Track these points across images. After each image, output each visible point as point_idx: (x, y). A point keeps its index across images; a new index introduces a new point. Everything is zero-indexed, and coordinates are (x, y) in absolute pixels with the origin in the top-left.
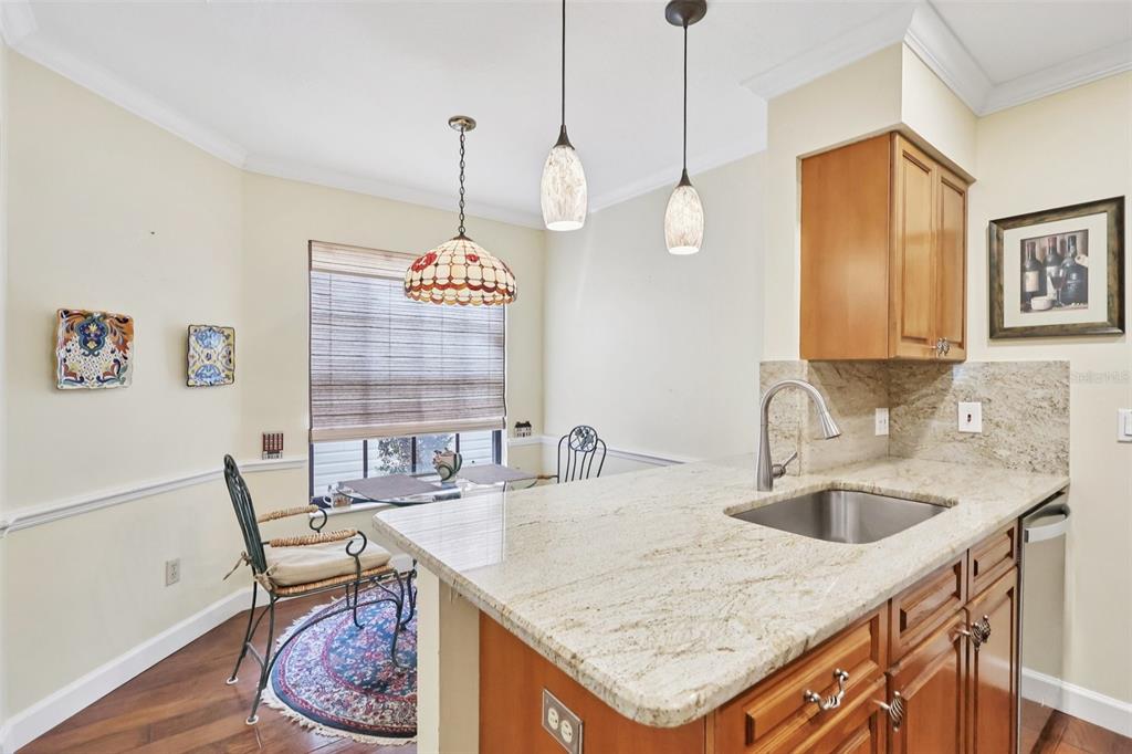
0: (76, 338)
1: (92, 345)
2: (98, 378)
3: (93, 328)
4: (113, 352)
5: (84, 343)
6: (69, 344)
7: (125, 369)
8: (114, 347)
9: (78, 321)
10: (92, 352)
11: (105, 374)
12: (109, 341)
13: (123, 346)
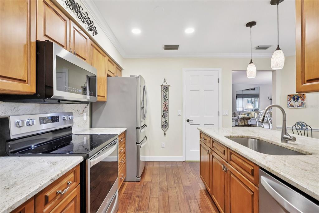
0: (292, 99)
1: (296, 100)
2: (298, 106)
3: (296, 97)
4: (301, 101)
5: (294, 100)
6: (291, 100)
7: (304, 104)
8: (301, 100)
9: (292, 96)
10: (296, 101)
11: (299, 105)
12: (300, 99)
13: (304, 100)
